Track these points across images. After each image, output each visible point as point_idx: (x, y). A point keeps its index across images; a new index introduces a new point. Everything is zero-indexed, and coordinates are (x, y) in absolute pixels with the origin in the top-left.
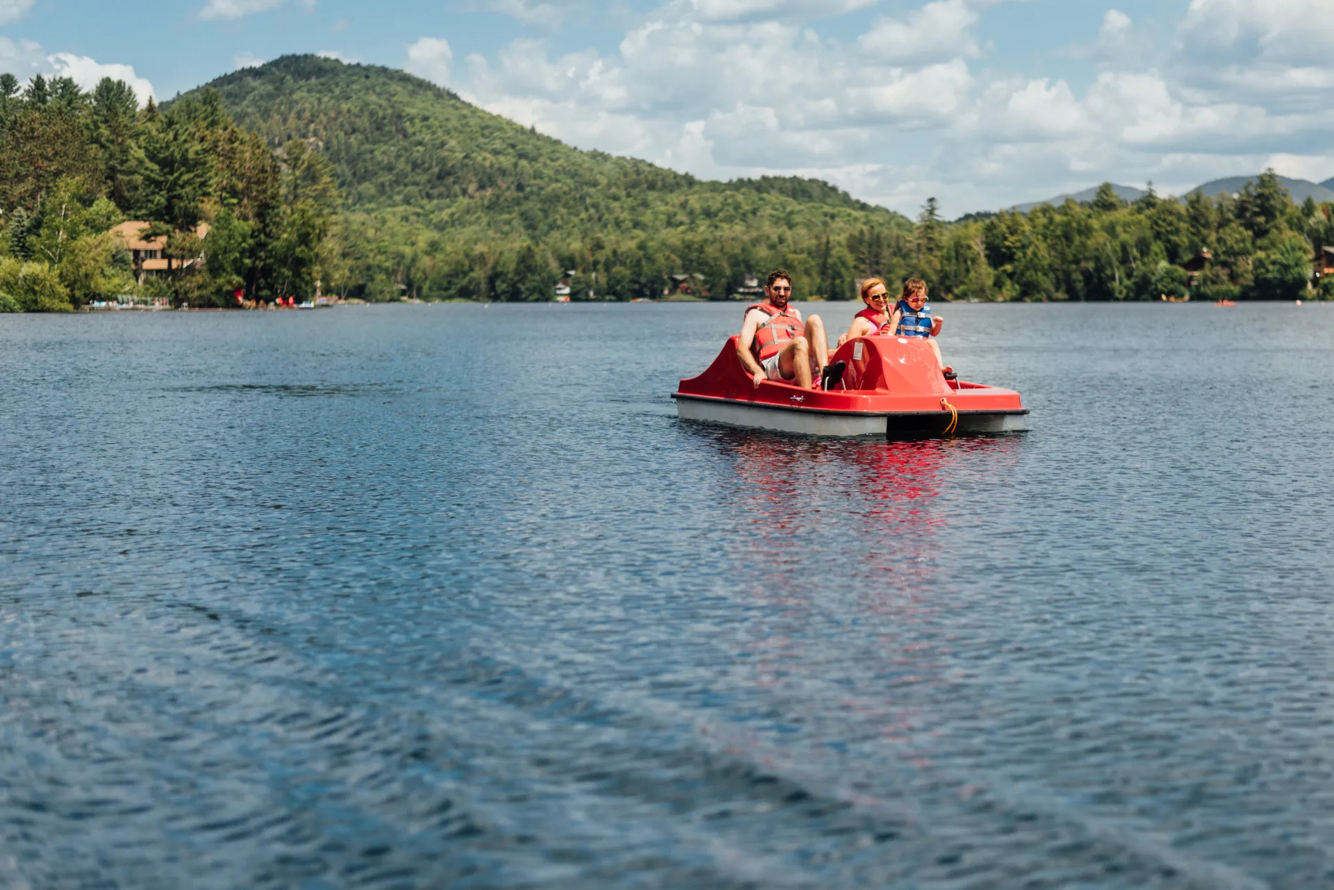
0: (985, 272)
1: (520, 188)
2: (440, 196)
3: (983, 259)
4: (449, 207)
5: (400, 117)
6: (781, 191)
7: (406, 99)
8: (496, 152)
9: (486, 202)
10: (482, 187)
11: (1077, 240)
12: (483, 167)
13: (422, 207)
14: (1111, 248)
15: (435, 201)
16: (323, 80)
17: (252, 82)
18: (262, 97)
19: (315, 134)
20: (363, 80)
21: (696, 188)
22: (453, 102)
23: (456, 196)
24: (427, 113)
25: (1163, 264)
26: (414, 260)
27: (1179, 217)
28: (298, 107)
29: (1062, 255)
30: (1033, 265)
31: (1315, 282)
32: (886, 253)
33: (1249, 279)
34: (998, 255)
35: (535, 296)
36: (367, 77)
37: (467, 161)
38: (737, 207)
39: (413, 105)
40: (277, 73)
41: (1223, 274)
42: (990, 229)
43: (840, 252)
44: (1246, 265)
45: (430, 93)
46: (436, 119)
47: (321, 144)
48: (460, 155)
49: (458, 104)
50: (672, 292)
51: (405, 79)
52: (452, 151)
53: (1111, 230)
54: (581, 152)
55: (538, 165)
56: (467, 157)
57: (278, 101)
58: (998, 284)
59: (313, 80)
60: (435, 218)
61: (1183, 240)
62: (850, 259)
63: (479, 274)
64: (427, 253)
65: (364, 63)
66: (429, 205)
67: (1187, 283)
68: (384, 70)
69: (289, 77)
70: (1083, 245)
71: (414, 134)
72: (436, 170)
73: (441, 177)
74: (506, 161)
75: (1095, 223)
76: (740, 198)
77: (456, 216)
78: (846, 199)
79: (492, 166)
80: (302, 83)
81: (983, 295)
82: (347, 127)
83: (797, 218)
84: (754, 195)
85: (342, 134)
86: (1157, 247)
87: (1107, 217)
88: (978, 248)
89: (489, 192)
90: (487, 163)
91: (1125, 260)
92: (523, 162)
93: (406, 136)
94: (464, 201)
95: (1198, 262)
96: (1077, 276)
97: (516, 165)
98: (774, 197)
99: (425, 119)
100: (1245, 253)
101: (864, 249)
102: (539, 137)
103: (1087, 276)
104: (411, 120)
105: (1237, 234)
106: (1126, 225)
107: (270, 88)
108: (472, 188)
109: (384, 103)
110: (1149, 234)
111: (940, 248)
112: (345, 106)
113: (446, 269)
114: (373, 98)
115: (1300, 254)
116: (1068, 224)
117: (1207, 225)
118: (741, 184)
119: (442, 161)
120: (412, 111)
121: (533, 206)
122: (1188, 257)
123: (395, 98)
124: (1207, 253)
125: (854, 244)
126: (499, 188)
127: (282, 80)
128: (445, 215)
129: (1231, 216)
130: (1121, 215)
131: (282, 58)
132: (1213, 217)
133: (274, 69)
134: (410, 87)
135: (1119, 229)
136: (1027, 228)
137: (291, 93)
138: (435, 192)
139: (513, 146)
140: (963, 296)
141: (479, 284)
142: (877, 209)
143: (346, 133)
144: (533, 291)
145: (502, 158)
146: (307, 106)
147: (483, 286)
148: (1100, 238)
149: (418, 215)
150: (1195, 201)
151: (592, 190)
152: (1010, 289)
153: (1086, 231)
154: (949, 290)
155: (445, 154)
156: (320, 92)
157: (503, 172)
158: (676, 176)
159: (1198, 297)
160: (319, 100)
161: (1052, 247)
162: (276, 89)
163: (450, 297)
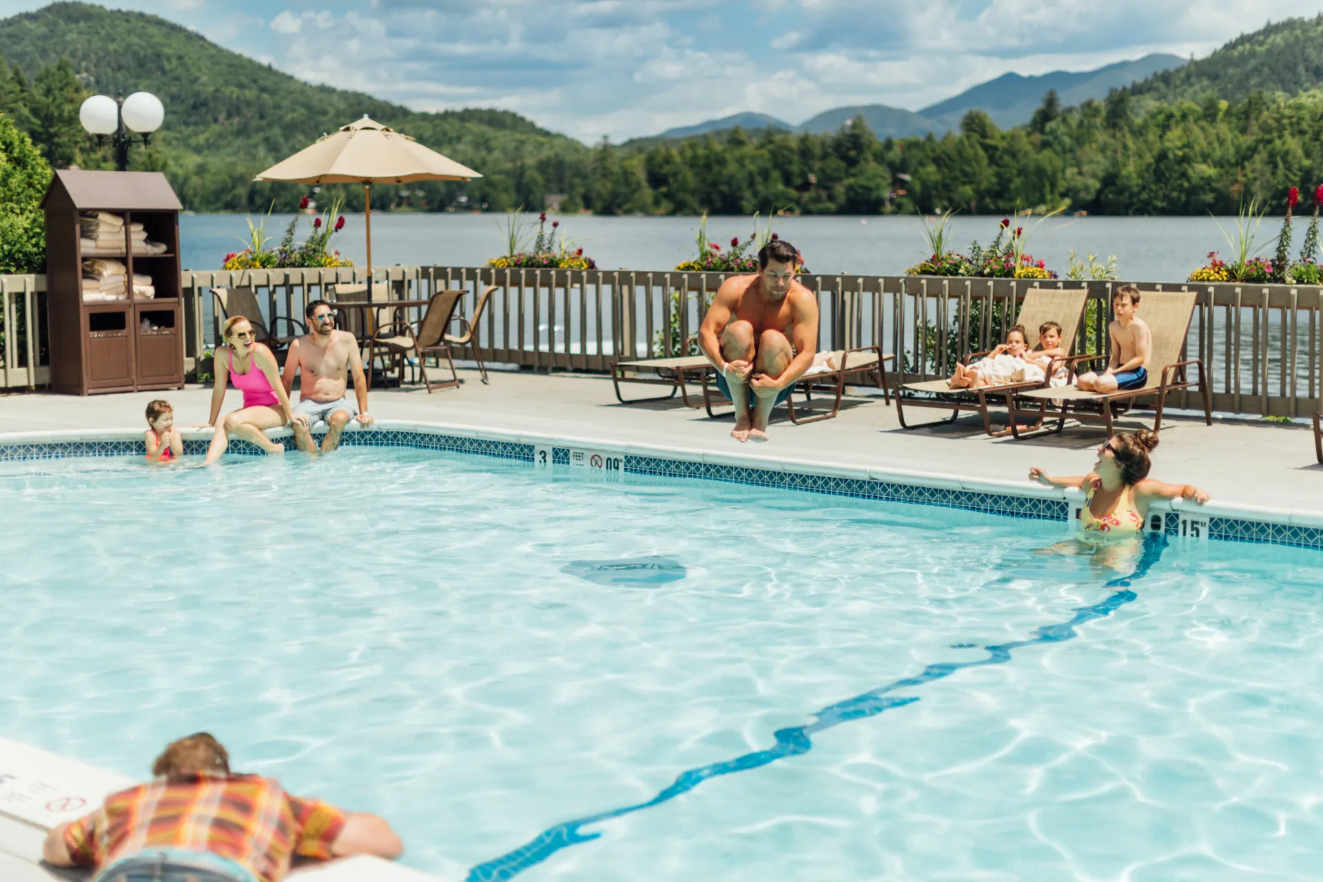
0: (648, 193)
1: (262, 117)
2: (196, 124)
3: (644, 184)
4: (203, 132)
5: (158, 56)
6: (480, 121)
7: (163, 41)
8: (241, 86)
9: (235, 128)
10: (229, 116)
11: (716, 168)
12: (230, 98)
13: (181, 132)
14: (741, 175)
15: (191, 128)
16: (89, 24)
17: (29, 25)
18: (38, 38)
19: (87, 70)
20: (125, 24)
21: (410, 118)
22: (201, 43)
23: (209, 123)
24: (181, 53)
25: (780, 187)
26: (186, 179)
27: (791, 151)
28: (70, 48)
29: (704, 180)
30: (683, 188)
31: (891, 200)
32: (568, 174)
33: (842, 199)
34: (656, 179)
35: (288, 209)
36: (128, 21)
37: (218, 94)
38: (445, 133)
39: (169, 46)
40: (50, 17)
41: (823, 194)
42: (650, 160)
43: (532, 174)
44: (839, 190)
45: (181, 36)
46: (190, 58)
47: (92, 79)
48: (211, 89)
49: (206, 45)
50: (399, 205)
51: (160, 23)
52: (205, 85)
53: (740, 161)
54: (311, 87)
55: (276, 98)
56: (217, 90)
57: (53, 41)
58: (657, 203)
59: (82, 24)
60: (193, 141)
61: (795, 168)
62: (540, 179)
63: (242, 191)
64: (198, 174)
65: (124, 9)
66: (187, 131)
67: (798, 202)
68: (141, 16)
69: (61, 21)
70: (720, 173)
71: (171, 71)
72: (191, 102)
73: (195, 107)
74: (250, 94)
75: (728, 156)
76: (447, 127)
77: (211, 140)
78: (532, 128)
79: (238, 98)
80: (73, 26)
81: (646, 211)
82: (114, 64)
83: (493, 143)
84: (457, 124)
85: (109, 71)
86: (776, 174)
87: (738, 152)
88: (641, 175)
89: (236, 120)
90: (234, 96)
91: (751, 184)
92: (265, 96)
93: (164, 72)
94: (216, 128)
95: (806, 186)
96: (715, 197)
97: (258, 97)
98: (473, 126)
99: (180, 58)
100: (839, 179)
101: (551, 171)
102: (276, 73)
103: (724, 197)
104: (169, 59)
105: (834, 163)
106: (753, 159)
107: (44, 30)
108: (222, 117)
109: (144, 44)
110: (769, 165)
111: (612, 174)
112: (111, 47)
113: (213, 187)
114: (135, 40)
115: (879, 180)
116: (707, 157)
117: (812, 157)
118: (446, 115)
119: (196, 94)
120: (168, 51)
121: (276, 132)
122: (798, 181)
123: (154, 40)
124: (813, 178)
125: (543, 166)
126: (245, 116)
127: (55, 24)
128: (201, 139)
129: (830, 150)
130: (749, 149)
131: (54, 5)
132: (817, 151)
133: (47, 14)
134: (164, 30)
135: (747, 162)
136: (678, 159)
137: (64, 34)
138: (192, 119)
139: (255, 81)
140: (629, 212)
141: (240, 199)
142: (559, 136)
143: (113, 70)
144: (286, 204)
145: (247, 92)
146: (79, 46)
147: (244, 201)
148: (732, 168)
149: (177, 139)
150: (804, 140)
151: (323, 119)
152: (666, 205)
153: (722, 162)
154: (619, 206)
155: (196, 87)
156: (88, 34)
157: (248, 104)
158: (393, 108)
159: (807, 212)
160: (89, 42)
161: (696, 174)
162: (52, 31)
163: (217, 210)
